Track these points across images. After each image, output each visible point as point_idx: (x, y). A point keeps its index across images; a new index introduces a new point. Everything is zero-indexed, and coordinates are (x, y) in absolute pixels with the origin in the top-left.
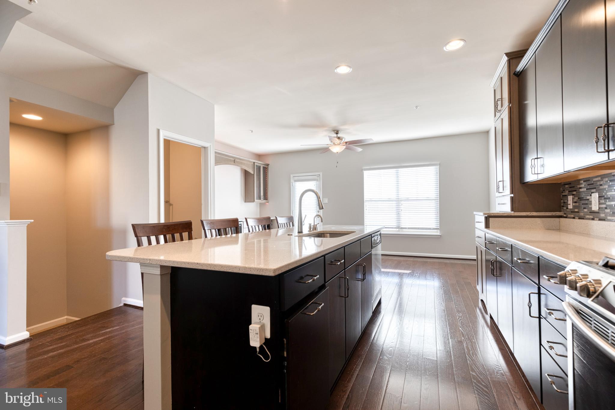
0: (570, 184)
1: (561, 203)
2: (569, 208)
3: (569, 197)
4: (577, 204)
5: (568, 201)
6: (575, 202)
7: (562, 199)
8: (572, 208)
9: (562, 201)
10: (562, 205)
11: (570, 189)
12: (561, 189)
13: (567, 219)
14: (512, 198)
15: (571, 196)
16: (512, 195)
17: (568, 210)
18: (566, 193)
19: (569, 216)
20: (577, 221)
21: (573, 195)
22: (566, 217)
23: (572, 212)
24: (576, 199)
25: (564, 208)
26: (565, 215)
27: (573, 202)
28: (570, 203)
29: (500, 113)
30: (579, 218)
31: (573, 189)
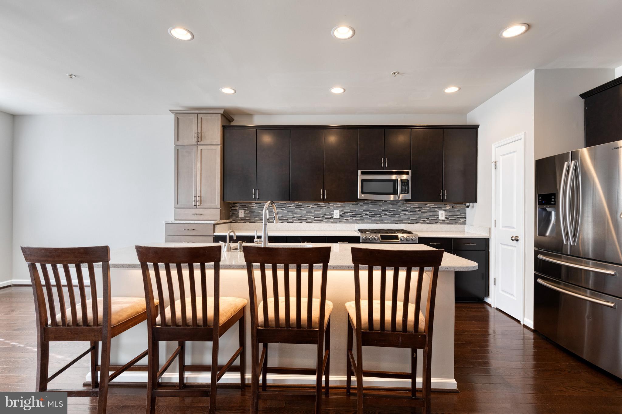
0: (241, 203)
1: (229, 214)
2: (240, 217)
3: (240, 211)
4: (248, 215)
5: (239, 213)
6: (246, 214)
7: (231, 212)
8: (243, 217)
9: (230, 213)
10: (231, 215)
11: (241, 207)
12: (230, 206)
15: (243, 211)
16: (221, 209)
17: (238, 218)
18: (237, 208)
19: (238, 221)
20: (248, 224)
22: (236, 222)
23: (242, 219)
24: (247, 212)
25: (233, 217)
26: (234, 221)
27: (244, 214)
28: (241, 214)
29: (196, 144)
30: (250, 222)
31: (245, 207)
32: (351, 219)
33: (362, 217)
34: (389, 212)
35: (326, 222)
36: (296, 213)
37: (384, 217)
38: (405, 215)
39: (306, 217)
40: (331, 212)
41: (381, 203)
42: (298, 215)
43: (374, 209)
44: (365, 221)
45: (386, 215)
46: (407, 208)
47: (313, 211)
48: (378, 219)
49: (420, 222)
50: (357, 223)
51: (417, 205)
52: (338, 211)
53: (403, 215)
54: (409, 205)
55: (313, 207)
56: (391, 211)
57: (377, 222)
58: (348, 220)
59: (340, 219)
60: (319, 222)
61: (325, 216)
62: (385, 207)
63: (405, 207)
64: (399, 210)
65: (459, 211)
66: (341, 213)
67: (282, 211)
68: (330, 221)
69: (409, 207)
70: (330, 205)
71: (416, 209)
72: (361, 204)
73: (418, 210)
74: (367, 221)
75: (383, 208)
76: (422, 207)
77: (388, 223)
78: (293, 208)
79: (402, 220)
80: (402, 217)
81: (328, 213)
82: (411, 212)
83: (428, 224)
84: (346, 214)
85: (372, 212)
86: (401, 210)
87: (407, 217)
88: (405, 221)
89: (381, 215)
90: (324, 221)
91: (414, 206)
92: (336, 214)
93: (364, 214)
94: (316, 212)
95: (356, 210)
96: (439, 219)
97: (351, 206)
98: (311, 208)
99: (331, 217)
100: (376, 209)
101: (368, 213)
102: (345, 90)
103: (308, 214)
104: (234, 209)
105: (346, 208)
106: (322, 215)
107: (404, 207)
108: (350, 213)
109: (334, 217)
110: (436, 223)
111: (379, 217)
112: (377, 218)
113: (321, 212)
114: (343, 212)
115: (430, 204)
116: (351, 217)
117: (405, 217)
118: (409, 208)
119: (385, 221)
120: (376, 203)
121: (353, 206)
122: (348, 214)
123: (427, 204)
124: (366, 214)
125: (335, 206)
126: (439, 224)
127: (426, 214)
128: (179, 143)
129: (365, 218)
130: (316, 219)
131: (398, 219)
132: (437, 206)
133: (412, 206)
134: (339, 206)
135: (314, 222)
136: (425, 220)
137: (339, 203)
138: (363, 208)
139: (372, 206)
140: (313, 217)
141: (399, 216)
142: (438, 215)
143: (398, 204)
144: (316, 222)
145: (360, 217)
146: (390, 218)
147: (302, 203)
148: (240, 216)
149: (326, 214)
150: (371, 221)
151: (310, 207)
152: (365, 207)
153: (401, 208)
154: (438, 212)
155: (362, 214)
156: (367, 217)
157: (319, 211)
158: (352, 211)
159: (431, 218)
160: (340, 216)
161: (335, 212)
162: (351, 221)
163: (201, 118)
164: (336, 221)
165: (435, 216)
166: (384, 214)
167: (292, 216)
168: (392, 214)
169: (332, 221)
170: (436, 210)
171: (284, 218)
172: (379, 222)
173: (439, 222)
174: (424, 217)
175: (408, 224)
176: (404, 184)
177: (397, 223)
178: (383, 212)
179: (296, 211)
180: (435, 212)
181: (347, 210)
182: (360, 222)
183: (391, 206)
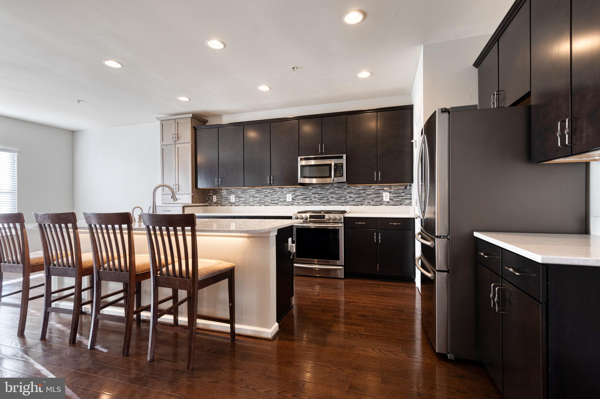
0: (215, 190)
1: (206, 199)
3: (214, 196)
4: (220, 200)
5: (213, 198)
6: (218, 199)
8: (216, 201)
9: (207, 198)
10: (207, 200)
11: (214, 193)
12: (206, 192)
13: (211, 207)
14: (192, 195)
15: (216, 196)
16: (192, 194)
17: (212, 202)
18: (211, 194)
19: (213, 205)
20: (220, 207)
21: (217, 195)
23: (215, 203)
24: (219, 197)
25: (209, 201)
26: (209, 205)
27: (217, 199)
28: (215, 199)
29: (174, 143)
30: (221, 206)
31: (216, 193)
32: (302, 202)
33: (311, 199)
34: (336, 195)
35: (280, 205)
36: (256, 197)
37: (331, 199)
38: (350, 197)
39: (264, 201)
40: (285, 196)
41: (328, 186)
42: (258, 199)
43: (322, 192)
44: (314, 203)
45: (333, 197)
46: (353, 191)
47: (270, 195)
48: (326, 201)
49: (365, 203)
50: (307, 205)
51: (362, 188)
52: (290, 195)
53: (348, 197)
54: (354, 188)
55: (270, 191)
56: (337, 194)
57: (325, 204)
58: (299, 202)
59: (292, 202)
60: (274, 205)
61: (280, 200)
62: (332, 190)
63: (351, 190)
64: (345, 193)
65: (404, 192)
66: (293, 197)
67: (245, 195)
68: (284, 204)
69: (354, 189)
70: (284, 189)
71: (361, 192)
72: (310, 188)
73: (363, 192)
74: (316, 203)
75: (330, 191)
76: (366, 190)
77: (334, 205)
78: (254, 193)
79: (348, 202)
80: (348, 199)
81: (282, 197)
82: (356, 194)
83: (372, 205)
84: (297, 198)
85: (320, 195)
86: (347, 193)
87: (353, 199)
88: (351, 203)
89: (329, 197)
90: (279, 204)
91: (358, 189)
92: (289, 197)
93: (313, 197)
94: (272, 196)
95: (306, 194)
96: (384, 200)
97: (301, 190)
98: (269, 192)
99: (284, 200)
100: (324, 192)
101: (316, 196)
102: (271, 89)
103: (266, 198)
104: (210, 195)
105: (298, 192)
106: (277, 199)
107: (349, 190)
108: (301, 197)
109: (288, 200)
110: (381, 204)
111: (327, 199)
112: (324, 200)
113: (276, 196)
114: (295, 196)
115: (375, 186)
116: (301, 200)
117: (350, 199)
118: (354, 191)
119: (332, 203)
120: (324, 186)
121: (303, 190)
122: (299, 198)
123: (371, 187)
124: (315, 197)
125: (288, 190)
126: (384, 205)
127: (371, 196)
128: (163, 143)
129: (314, 200)
130: (272, 202)
131: (343, 201)
132: (381, 188)
133: (357, 189)
134: (291, 190)
135: (271, 205)
136: (369, 202)
137: (291, 187)
138: (312, 192)
139: (320, 189)
140: (270, 201)
141: (345, 198)
142: (383, 197)
143: (344, 187)
144: (272, 205)
145: (310, 199)
146: (336, 200)
147: (260, 189)
148: (214, 201)
149: (281, 198)
150: (319, 203)
151: (267, 191)
152: (314, 191)
153: (347, 191)
154: (383, 194)
155: (311, 197)
156: (316, 199)
157: (275, 195)
158: (302, 195)
159: (376, 200)
160: (293, 199)
161: (288, 195)
162: (302, 203)
163: (178, 122)
164: (288, 204)
165: (380, 198)
166: (331, 196)
167: (253, 200)
168: (339, 196)
169: (286, 204)
170: (380, 191)
171: (247, 202)
172: (327, 204)
173: (384, 203)
174: (369, 199)
175: (354, 205)
176: (339, 168)
177: (343, 205)
178: (330, 195)
179: (256, 195)
180: (380, 194)
181: (298, 194)
182: (310, 204)
183: (338, 189)
